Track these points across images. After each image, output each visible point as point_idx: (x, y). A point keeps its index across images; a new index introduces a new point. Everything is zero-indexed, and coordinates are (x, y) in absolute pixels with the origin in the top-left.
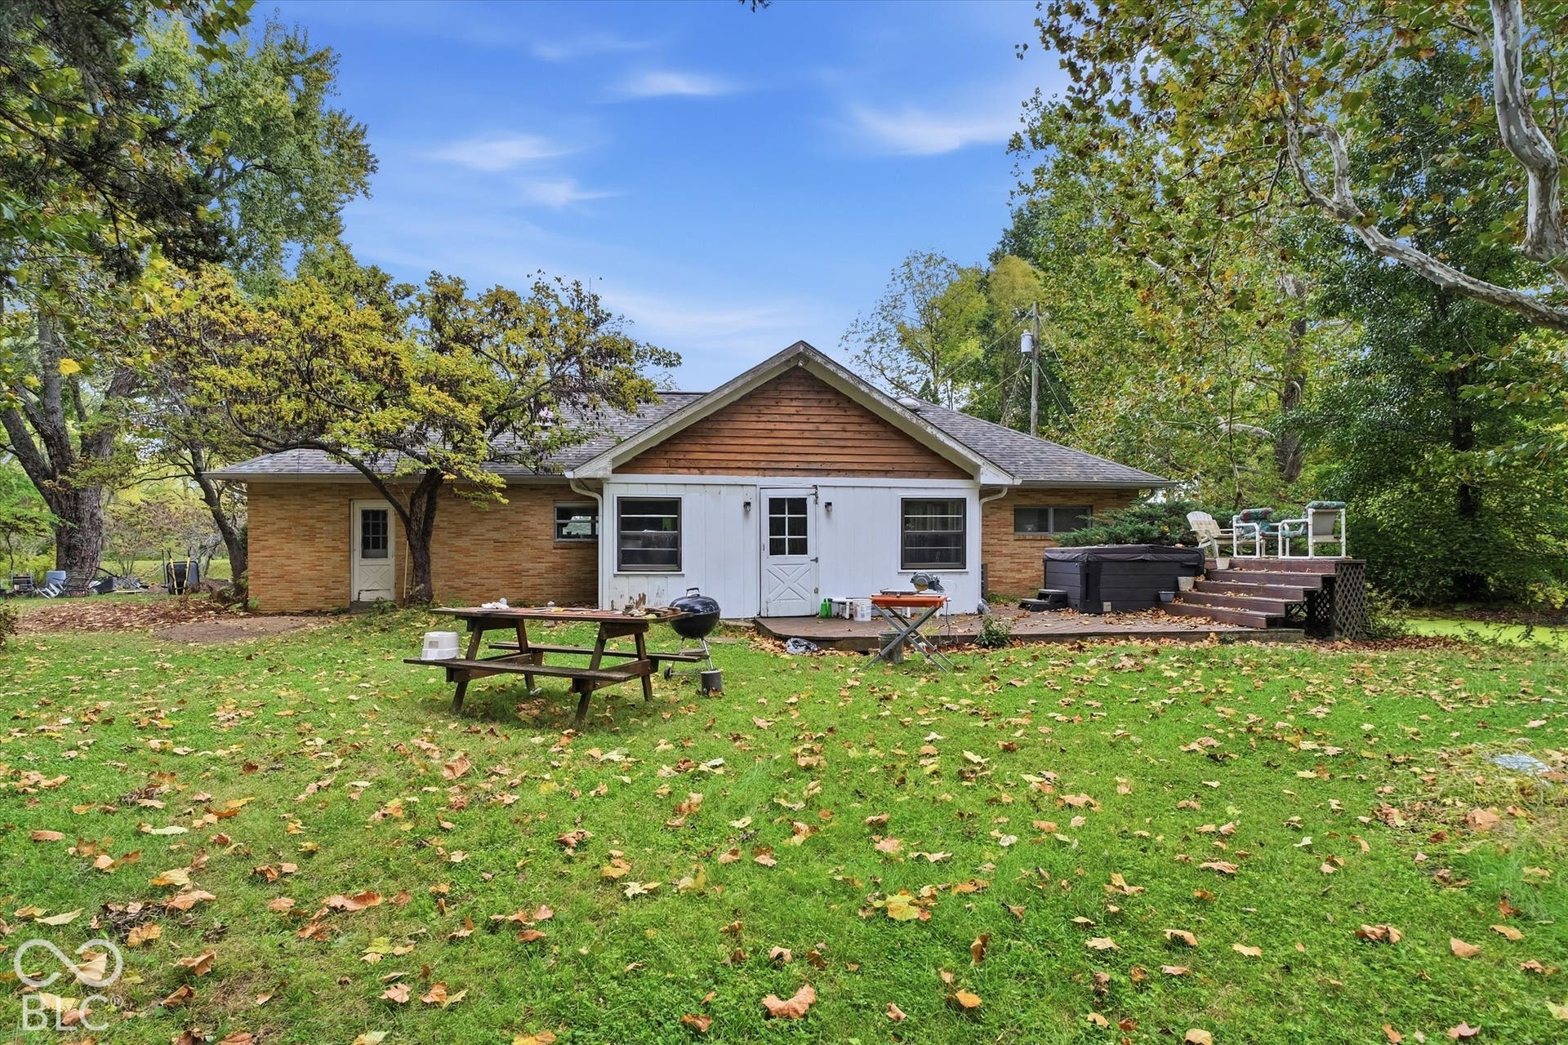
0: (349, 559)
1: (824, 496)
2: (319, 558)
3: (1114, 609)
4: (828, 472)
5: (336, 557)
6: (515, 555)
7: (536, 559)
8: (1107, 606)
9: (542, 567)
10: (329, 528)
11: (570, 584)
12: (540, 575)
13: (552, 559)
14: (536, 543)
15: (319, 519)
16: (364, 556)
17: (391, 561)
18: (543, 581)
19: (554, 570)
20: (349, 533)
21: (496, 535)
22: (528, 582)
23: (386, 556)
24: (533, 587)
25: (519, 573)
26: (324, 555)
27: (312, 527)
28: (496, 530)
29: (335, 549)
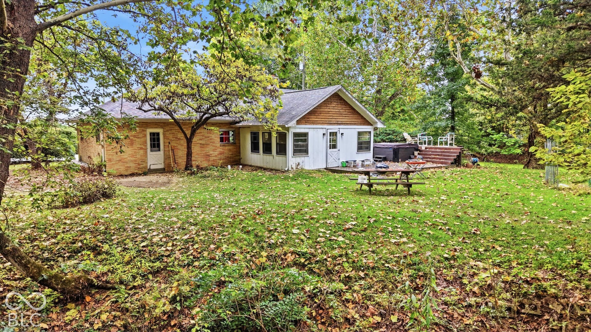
0: (146, 152)
1: (342, 131)
2: (135, 152)
3: (402, 161)
4: (342, 124)
5: (142, 152)
6: (207, 149)
7: (214, 150)
8: (400, 160)
9: (216, 153)
10: (139, 140)
11: (226, 159)
12: (216, 156)
13: (219, 150)
14: (214, 144)
15: (134, 136)
16: (151, 151)
17: (162, 152)
18: (217, 158)
19: (221, 154)
20: (146, 142)
21: (201, 142)
22: (211, 159)
23: (159, 150)
24: (214, 160)
25: (209, 156)
26: (137, 151)
27: (132, 140)
28: (200, 140)
29: (141, 148)
